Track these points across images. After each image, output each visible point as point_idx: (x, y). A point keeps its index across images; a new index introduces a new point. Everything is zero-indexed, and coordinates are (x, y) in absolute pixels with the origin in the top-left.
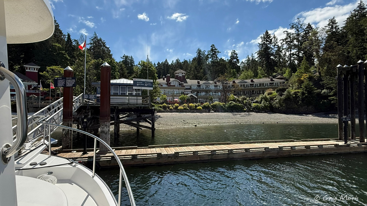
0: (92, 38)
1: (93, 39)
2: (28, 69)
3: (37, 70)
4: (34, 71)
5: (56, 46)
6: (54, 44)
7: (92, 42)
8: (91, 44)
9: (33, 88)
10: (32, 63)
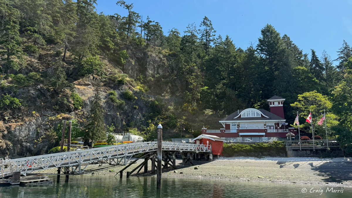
0: (340, 50)
1: (342, 52)
2: (272, 104)
3: (282, 104)
4: (279, 105)
5: (299, 69)
6: (296, 68)
7: (342, 55)
8: (341, 58)
9: (280, 126)
10: (275, 96)
